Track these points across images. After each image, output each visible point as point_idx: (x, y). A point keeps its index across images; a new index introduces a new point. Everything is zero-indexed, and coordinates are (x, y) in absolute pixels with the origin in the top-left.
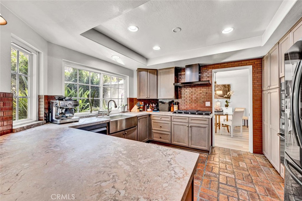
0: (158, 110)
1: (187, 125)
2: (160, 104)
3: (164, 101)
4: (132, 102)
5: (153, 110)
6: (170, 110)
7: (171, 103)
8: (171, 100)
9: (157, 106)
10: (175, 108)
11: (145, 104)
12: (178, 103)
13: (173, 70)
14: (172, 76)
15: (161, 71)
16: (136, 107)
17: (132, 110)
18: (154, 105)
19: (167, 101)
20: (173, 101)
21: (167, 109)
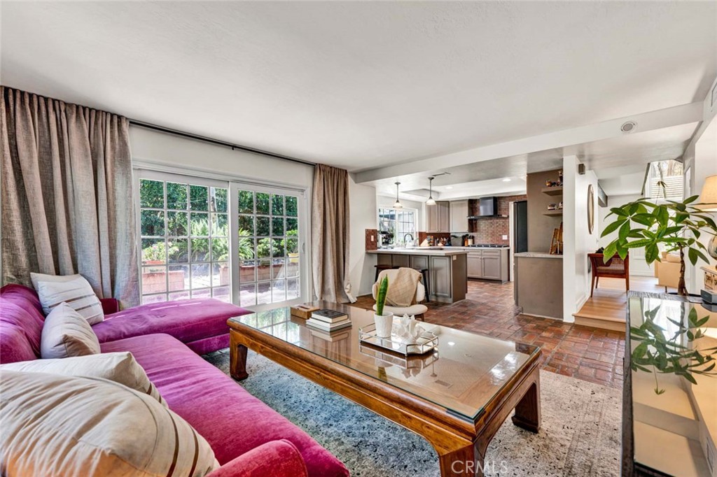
0: (450, 245)
1: (480, 257)
2: (452, 238)
3: (457, 235)
4: (422, 236)
5: (444, 245)
6: (463, 245)
7: (465, 238)
8: (465, 234)
9: (449, 240)
10: (470, 242)
11: (435, 238)
12: (473, 237)
13: (467, 203)
14: (465, 210)
15: (453, 203)
16: (426, 242)
17: (422, 245)
18: (445, 240)
19: (461, 235)
20: (467, 235)
21: (460, 243)
